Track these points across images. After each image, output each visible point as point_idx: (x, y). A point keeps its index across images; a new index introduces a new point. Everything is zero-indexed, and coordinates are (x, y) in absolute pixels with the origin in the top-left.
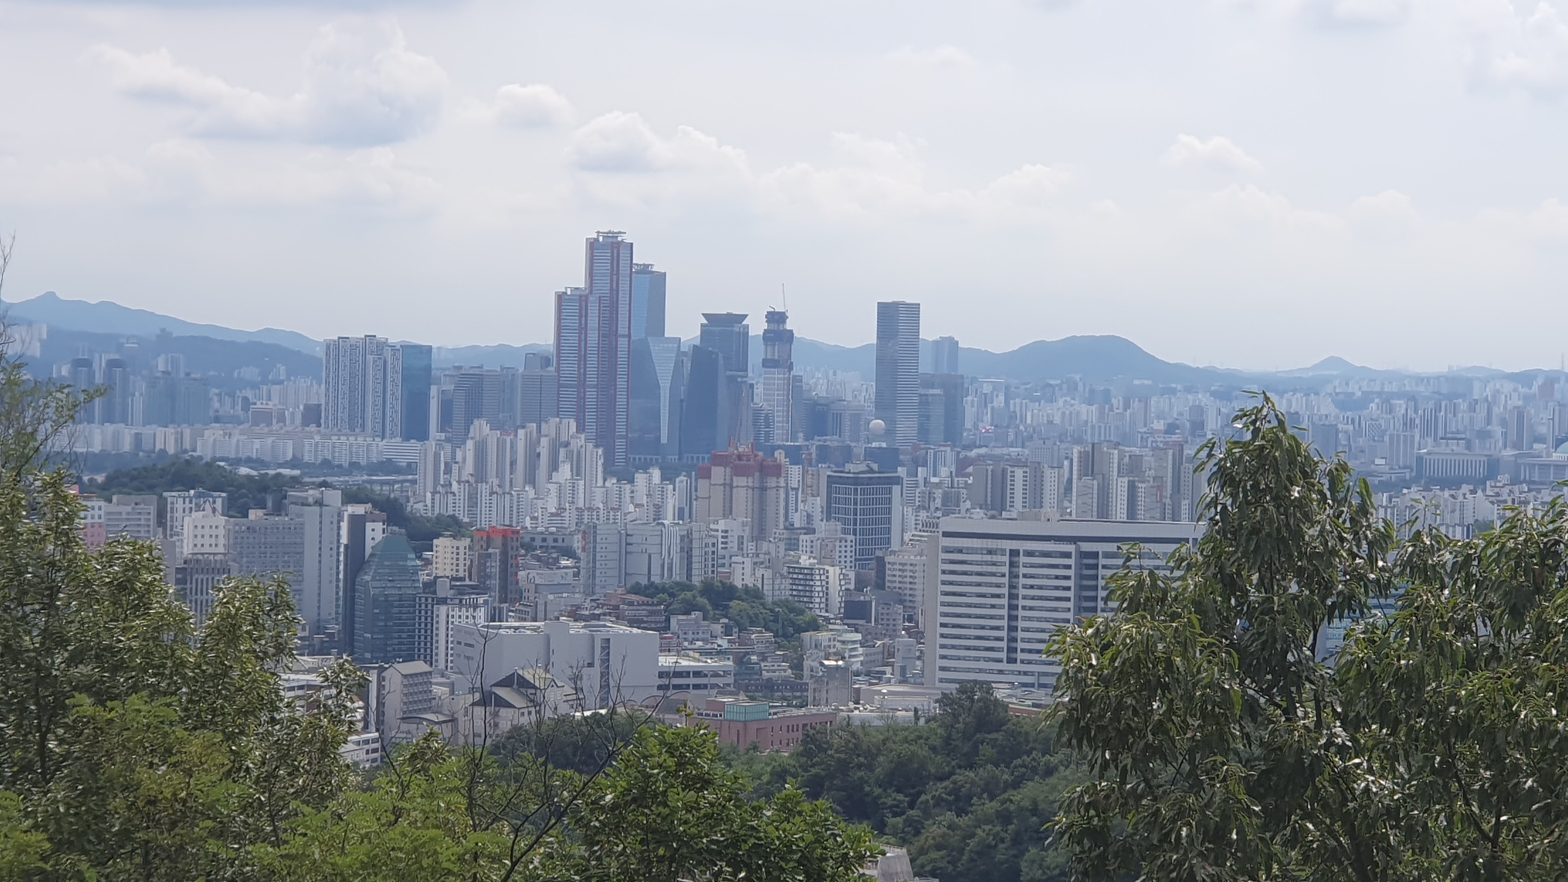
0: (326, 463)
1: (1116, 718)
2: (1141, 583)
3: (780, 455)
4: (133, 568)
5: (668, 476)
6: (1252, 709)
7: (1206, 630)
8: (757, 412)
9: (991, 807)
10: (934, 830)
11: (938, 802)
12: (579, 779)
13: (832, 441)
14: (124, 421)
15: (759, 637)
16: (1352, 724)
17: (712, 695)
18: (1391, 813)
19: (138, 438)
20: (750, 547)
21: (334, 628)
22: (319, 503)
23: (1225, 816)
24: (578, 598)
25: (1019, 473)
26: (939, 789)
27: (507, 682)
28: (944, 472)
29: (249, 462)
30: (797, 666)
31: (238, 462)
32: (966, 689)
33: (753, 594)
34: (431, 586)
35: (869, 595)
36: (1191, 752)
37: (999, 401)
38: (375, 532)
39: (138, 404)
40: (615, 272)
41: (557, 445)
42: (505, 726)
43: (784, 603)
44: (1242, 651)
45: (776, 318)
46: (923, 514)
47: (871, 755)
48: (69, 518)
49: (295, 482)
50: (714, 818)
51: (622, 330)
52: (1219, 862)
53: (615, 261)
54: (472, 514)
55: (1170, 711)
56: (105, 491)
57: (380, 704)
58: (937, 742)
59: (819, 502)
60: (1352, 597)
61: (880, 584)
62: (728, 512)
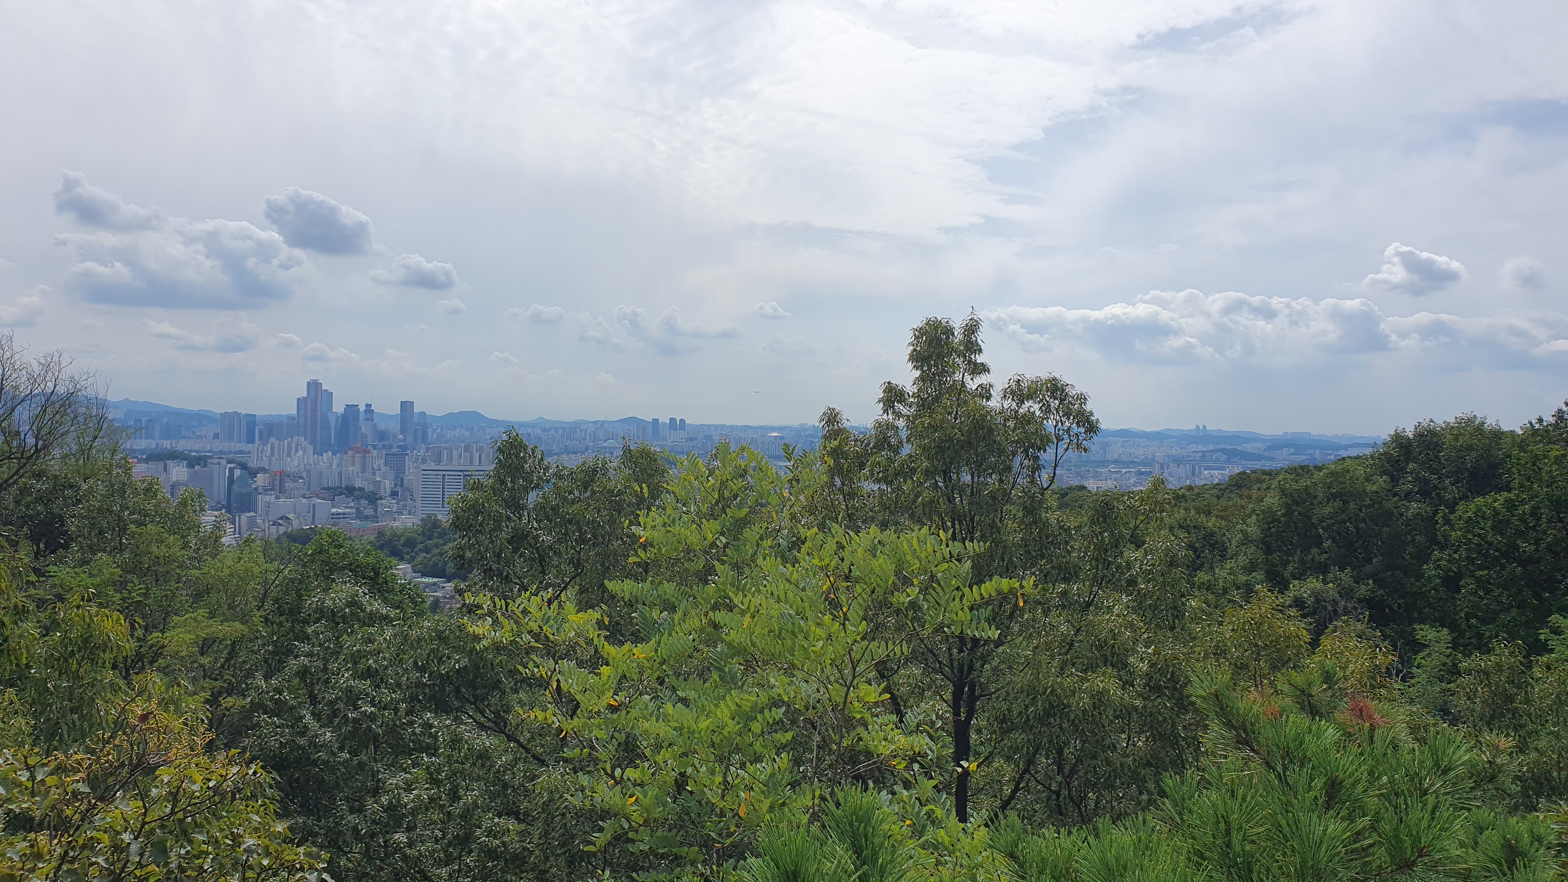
0: (221, 451)
1: (467, 522)
2: (475, 482)
3: (370, 447)
4: (151, 484)
5: (334, 454)
6: (509, 518)
7: (495, 495)
8: (362, 434)
9: (437, 551)
10: (419, 559)
11: (420, 550)
12: (300, 547)
13: (386, 443)
14: (152, 438)
15: (364, 502)
16: (539, 521)
17: (348, 520)
18: (550, 547)
19: (157, 444)
20: (360, 475)
21: (224, 503)
22: (219, 463)
23: (501, 550)
24: (305, 492)
25: (445, 451)
26: (421, 546)
27: (281, 518)
28: (422, 451)
29: (195, 451)
30: (376, 511)
31: (192, 451)
32: (429, 516)
33: (362, 489)
34: (256, 489)
35: (398, 489)
36: (490, 531)
37: (439, 430)
38: (237, 473)
39: (157, 433)
40: (316, 392)
41: (297, 446)
42: (281, 532)
43: (370, 492)
44: (506, 502)
45: (368, 406)
46: (415, 465)
47: (399, 537)
48: (130, 469)
49: (210, 457)
50: (344, 557)
51: (319, 409)
52: (499, 563)
53: (316, 388)
54: (270, 466)
55: (484, 519)
56: (146, 461)
57: (239, 526)
58: (419, 532)
59: (382, 462)
60: (539, 484)
61: (402, 485)
62: (353, 465)
